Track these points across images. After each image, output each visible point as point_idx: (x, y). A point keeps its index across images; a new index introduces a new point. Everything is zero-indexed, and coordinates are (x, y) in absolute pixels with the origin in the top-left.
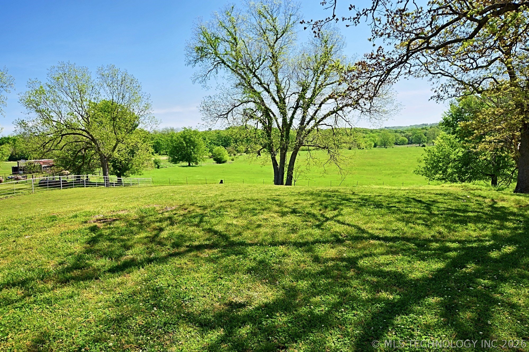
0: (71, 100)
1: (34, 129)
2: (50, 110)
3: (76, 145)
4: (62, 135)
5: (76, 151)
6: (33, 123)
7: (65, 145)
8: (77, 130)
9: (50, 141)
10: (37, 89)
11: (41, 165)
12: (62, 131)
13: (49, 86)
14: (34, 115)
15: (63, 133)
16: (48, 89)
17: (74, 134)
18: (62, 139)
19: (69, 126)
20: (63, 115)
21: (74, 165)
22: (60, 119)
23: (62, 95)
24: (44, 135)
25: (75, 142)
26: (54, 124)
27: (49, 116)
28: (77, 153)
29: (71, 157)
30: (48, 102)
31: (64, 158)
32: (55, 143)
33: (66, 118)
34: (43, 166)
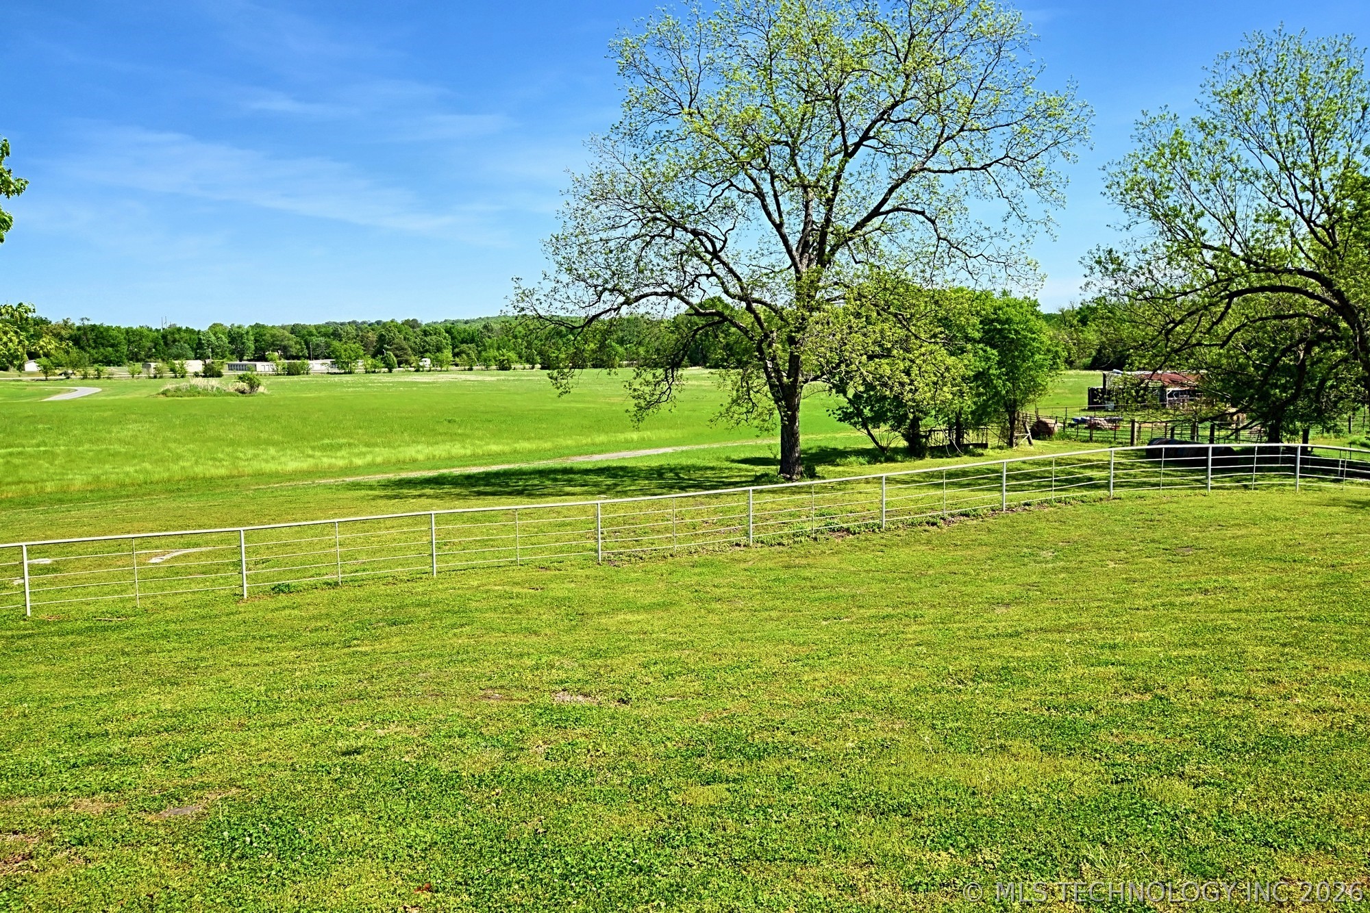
0: (1273, 167)
1: (1142, 278)
2: (1198, 209)
3: (1281, 330)
4: (1231, 296)
5: (1273, 350)
6: (1141, 256)
7: (1238, 329)
8: (1285, 277)
9: (1190, 314)
10: (1164, 141)
11: (1163, 389)
12: (1230, 280)
13: (1203, 127)
14: (1147, 232)
15: (1234, 287)
16: (1200, 137)
17: (1273, 289)
18: (1228, 306)
19: (1260, 262)
20: (1240, 225)
21: (1265, 396)
22: (1228, 242)
23: (1246, 154)
24: (1170, 296)
25: (1275, 318)
26: (1208, 255)
27: (1191, 228)
28: (1279, 359)
29: (1257, 367)
30: (1195, 187)
31: (1231, 374)
32: (1205, 323)
33: (1249, 234)
34: (1170, 390)
